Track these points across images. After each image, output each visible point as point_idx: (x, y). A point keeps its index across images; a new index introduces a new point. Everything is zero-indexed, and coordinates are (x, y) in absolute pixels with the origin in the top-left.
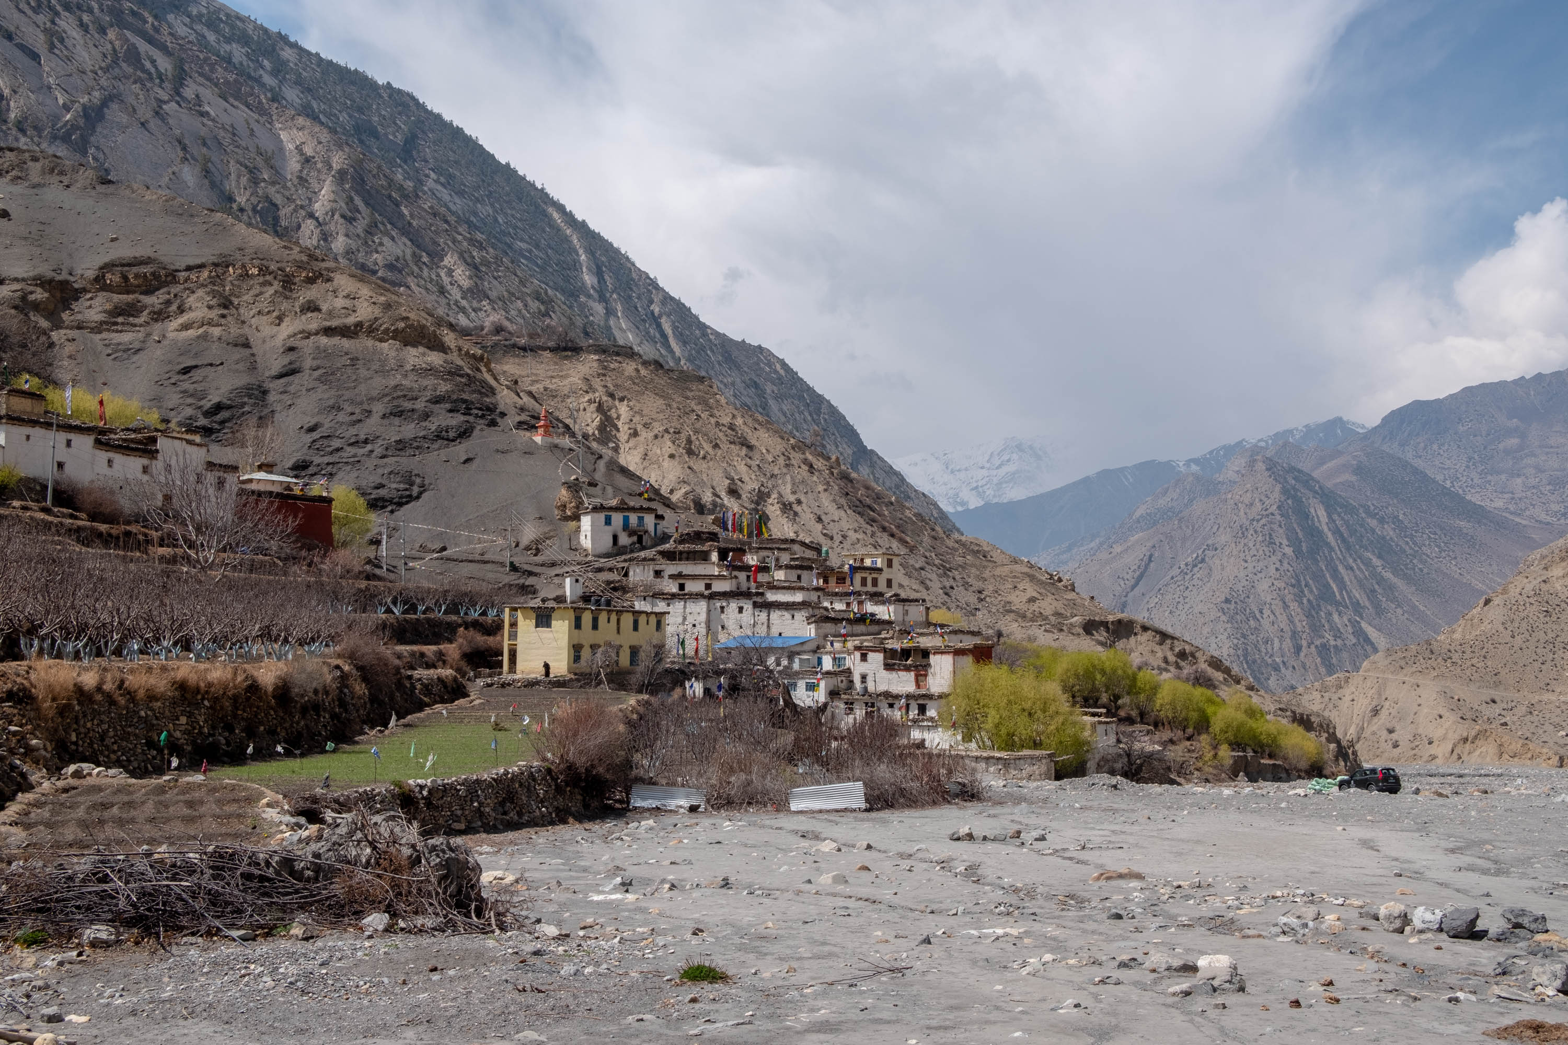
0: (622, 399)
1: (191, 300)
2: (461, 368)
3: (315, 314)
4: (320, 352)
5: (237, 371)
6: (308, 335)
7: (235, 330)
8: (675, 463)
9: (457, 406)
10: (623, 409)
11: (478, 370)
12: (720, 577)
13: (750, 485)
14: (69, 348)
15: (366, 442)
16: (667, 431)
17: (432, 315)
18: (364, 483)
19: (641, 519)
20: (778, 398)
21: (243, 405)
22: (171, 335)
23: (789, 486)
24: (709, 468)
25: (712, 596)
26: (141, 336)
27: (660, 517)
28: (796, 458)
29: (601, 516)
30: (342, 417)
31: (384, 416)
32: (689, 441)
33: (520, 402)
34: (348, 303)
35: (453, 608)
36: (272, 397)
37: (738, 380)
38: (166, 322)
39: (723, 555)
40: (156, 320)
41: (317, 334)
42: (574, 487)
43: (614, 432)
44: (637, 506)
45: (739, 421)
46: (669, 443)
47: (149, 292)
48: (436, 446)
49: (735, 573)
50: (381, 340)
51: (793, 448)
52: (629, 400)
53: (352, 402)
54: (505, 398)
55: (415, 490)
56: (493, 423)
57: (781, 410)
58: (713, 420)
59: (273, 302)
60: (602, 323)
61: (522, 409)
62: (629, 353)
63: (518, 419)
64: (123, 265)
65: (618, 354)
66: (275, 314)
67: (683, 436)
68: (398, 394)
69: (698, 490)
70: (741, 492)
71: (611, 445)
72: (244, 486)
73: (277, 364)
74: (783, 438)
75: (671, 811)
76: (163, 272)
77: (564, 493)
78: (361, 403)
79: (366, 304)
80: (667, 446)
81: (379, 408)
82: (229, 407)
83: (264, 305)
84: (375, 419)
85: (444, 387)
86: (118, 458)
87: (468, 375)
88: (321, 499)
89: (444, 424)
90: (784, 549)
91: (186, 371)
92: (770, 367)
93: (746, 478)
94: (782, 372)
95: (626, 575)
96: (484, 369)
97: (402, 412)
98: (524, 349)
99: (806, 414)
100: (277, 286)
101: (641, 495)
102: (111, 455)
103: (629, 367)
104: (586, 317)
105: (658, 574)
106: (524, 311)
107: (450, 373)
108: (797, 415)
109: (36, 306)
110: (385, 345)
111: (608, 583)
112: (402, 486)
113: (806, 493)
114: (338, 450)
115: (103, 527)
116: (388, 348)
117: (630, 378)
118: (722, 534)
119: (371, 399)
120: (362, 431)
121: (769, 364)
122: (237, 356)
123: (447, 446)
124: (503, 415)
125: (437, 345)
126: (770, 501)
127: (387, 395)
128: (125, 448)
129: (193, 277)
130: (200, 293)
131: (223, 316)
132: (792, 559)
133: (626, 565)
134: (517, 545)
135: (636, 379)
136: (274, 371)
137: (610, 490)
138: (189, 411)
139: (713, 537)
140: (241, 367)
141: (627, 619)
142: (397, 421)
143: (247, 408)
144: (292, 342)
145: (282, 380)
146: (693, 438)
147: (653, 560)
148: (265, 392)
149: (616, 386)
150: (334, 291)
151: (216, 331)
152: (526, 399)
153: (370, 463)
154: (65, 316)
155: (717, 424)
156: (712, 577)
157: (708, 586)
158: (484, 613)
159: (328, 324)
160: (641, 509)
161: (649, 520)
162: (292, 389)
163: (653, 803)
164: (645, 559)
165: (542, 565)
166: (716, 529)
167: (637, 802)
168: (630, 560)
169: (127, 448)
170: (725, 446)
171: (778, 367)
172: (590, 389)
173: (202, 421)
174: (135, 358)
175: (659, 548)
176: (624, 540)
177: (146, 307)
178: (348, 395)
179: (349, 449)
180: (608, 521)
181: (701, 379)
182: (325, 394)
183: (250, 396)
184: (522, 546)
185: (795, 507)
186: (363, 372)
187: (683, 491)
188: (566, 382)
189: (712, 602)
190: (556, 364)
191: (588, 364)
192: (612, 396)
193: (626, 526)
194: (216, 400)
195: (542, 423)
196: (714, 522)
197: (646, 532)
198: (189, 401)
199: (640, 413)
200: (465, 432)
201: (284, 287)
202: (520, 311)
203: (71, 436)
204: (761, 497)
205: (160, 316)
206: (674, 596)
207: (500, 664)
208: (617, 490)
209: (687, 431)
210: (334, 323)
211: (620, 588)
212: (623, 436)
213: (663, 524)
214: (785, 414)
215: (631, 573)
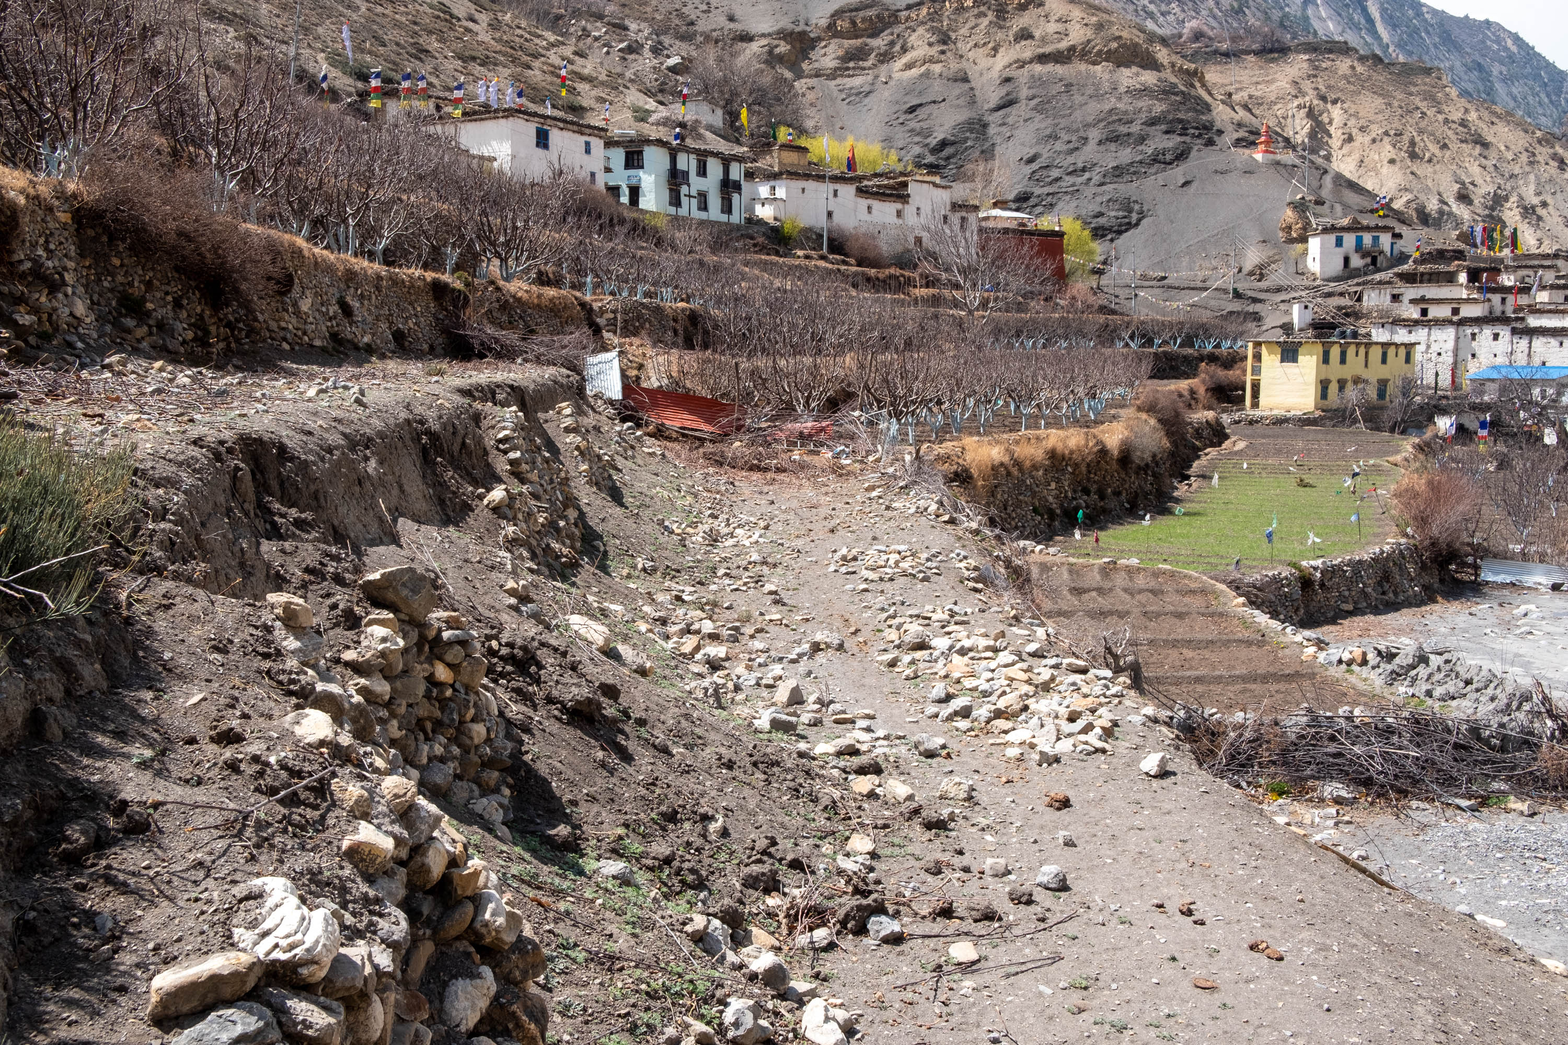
0: (1335, 102)
1: (913, 39)
2: (1174, 85)
3: (1028, 42)
4: (1036, 81)
5: (958, 106)
6: (1022, 64)
7: (954, 66)
8: (1395, 168)
9: (1174, 126)
10: (1336, 113)
11: (1193, 86)
12: (1468, 301)
13: (1484, 188)
14: (811, 96)
15: (1084, 170)
16: (1386, 133)
17: (1144, 32)
18: (1084, 212)
19: (1376, 239)
20: (1507, 80)
21: (966, 139)
22: (896, 76)
23: (1532, 188)
24: (1435, 172)
25: (1463, 322)
26: (870, 78)
27: (1397, 236)
28: (1543, 153)
29: (1332, 238)
30: (1059, 146)
31: (1100, 143)
32: (1413, 143)
33: (1237, 118)
34: (1060, 27)
35: (1188, 342)
36: (992, 130)
37: (1458, 64)
38: (891, 63)
39: (1474, 276)
40: (882, 62)
41: (1031, 62)
42: (1300, 207)
43: (1326, 139)
44: (1372, 224)
45: (1473, 116)
46: (1389, 147)
47: (874, 35)
48: (1153, 170)
49: (1489, 296)
50: (1095, 63)
51: (1539, 142)
52: (1343, 102)
53: (1068, 130)
54: (1221, 114)
55: (1134, 217)
56: (1210, 143)
57: (1510, 94)
58: (1440, 118)
59: (988, 33)
60: (1299, 14)
61: (1240, 125)
62: (1344, 49)
63: (1236, 135)
64: (851, 11)
65: (1330, 51)
66: (991, 45)
67: (1406, 139)
68: (1114, 118)
69: (1422, 197)
70: (1472, 197)
71: (1322, 153)
72: (983, 224)
73: (994, 97)
74: (1526, 132)
75: (1529, 588)
76: (886, 14)
77: (1289, 215)
78: (1077, 130)
79: (1078, 26)
80: (1387, 150)
81: (1095, 135)
82: (953, 143)
83: (979, 38)
84: (1092, 146)
85: (1159, 108)
86: (876, 204)
87: (1183, 92)
88: (1053, 233)
89: (1161, 146)
90: (1549, 267)
91: (912, 110)
92: (1499, 43)
93: (1479, 181)
94: (1514, 49)
95: (1359, 299)
96: (1198, 85)
97: (1118, 137)
98: (1226, 55)
99: (1543, 95)
100: (991, 16)
101: (1373, 211)
102: (870, 201)
103: (1344, 65)
104: (1282, 8)
105: (1396, 298)
106: (1216, 11)
107: (1165, 92)
108: (1530, 98)
109: (781, 59)
110: (1098, 68)
111: (1339, 308)
112: (1121, 213)
113: (1554, 194)
114: (1057, 180)
115: (872, 272)
116: (1101, 71)
117: (1345, 77)
118: (1470, 251)
119: (1087, 126)
120: (1080, 159)
121: (1498, 41)
122: (957, 92)
123: (1164, 170)
124: (1220, 132)
125: (1150, 63)
126: (1508, 205)
127: (1100, 121)
128: (882, 195)
129: (913, 15)
130: (921, 30)
131: (943, 52)
132: (1558, 277)
133: (1359, 289)
134: (1240, 271)
135: (1353, 78)
136: (992, 105)
137: (1338, 208)
138: (917, 150)
139: (1459, 255)
140: (961, 102)
141: (1376, 353)
142: (1113, 146)
143: (969, 143)
144: (1008, 73)
145: (1001, 113)
146: (1417, 139)
147: (1389, 283)
148: (985, 126)
149: (1329, 87)
150: (1046, 16)
151: (937, 68)
152: (1242, 114)
153: (1089, 191)
154: (805, 66)
155: (1446, 121)
156: (1460, 301)
157: (1455, 311)
158: (1218, 346)
159: (1041, 51)
160: (1377, 228)
161: (1385, 240)
162: (1010, 120)
163: (1509, 579)
164: (1380, 283)
165: (1267, 291)
166: (1462, 246)
167: (1487, 576)
168: (1364, 283)
169: (884, 194)
170: (1454, 146)
171: (1509, 43)
172: (1301, 93)
173: (929, 159)
174: (866, 101)
175: (1396, 270)
176: (1357, 262)
177: (872, 50)
178: (1063, 123)
179: (1067, 178)
180: (1339, 243)
181: (1428, 71)
182: (1042, 124)
183: (971, 131)
184: (1246, 270)
185: (1541, 211)
186: (1078, 99)
187: (1405, 199)
188: (1273, 87)
189: (1461, 328)
190: (1261, 68)
191: (1298, 64)
192: (1323, 98)
193: (1359, 247)
194: (940, 136)
195: (1263, 139)
196: (1458, 238)
197: (1381, 252)
198: (917, 139)
199: (1356, 115)
200: (1182, 154)
201: (997, 17)
202: (1211, 10)
203: (838, 186)
204: (1498, 200)
205: (886, 57)
206: (1416, 323)
207: (1242, 399)
208: (1346, 207)
209: (1411, 132)
210: (1048, 49)
211: (1355, 315)
212: (1335, 142)
213: (1400, 245)
214: (1515, 99)
215: (1365, 298)
